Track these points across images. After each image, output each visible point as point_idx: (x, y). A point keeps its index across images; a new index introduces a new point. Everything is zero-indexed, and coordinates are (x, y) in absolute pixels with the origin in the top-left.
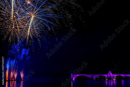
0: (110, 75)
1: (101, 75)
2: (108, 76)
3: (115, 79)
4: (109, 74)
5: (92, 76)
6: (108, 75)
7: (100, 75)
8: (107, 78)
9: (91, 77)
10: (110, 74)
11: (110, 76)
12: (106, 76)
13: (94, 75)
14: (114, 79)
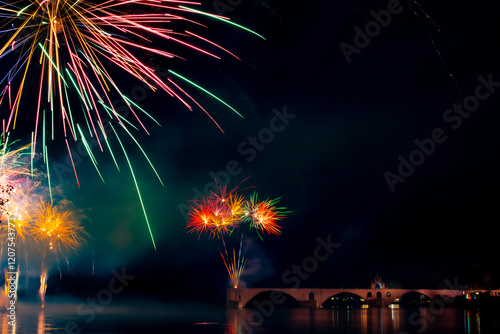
0: (377, 291)
1: (346, 291)
2: (369, 294)
3: (397, 306)
4: (373, 286)
5: (312, 296)
6: (369, 291)
7: (342, 290)
8: (365, 303)
9: (307, 298)
10: (378, 286)
11: (379, 294)
12: (362, 293)
13: (318, 290)
14: (392, 306)
